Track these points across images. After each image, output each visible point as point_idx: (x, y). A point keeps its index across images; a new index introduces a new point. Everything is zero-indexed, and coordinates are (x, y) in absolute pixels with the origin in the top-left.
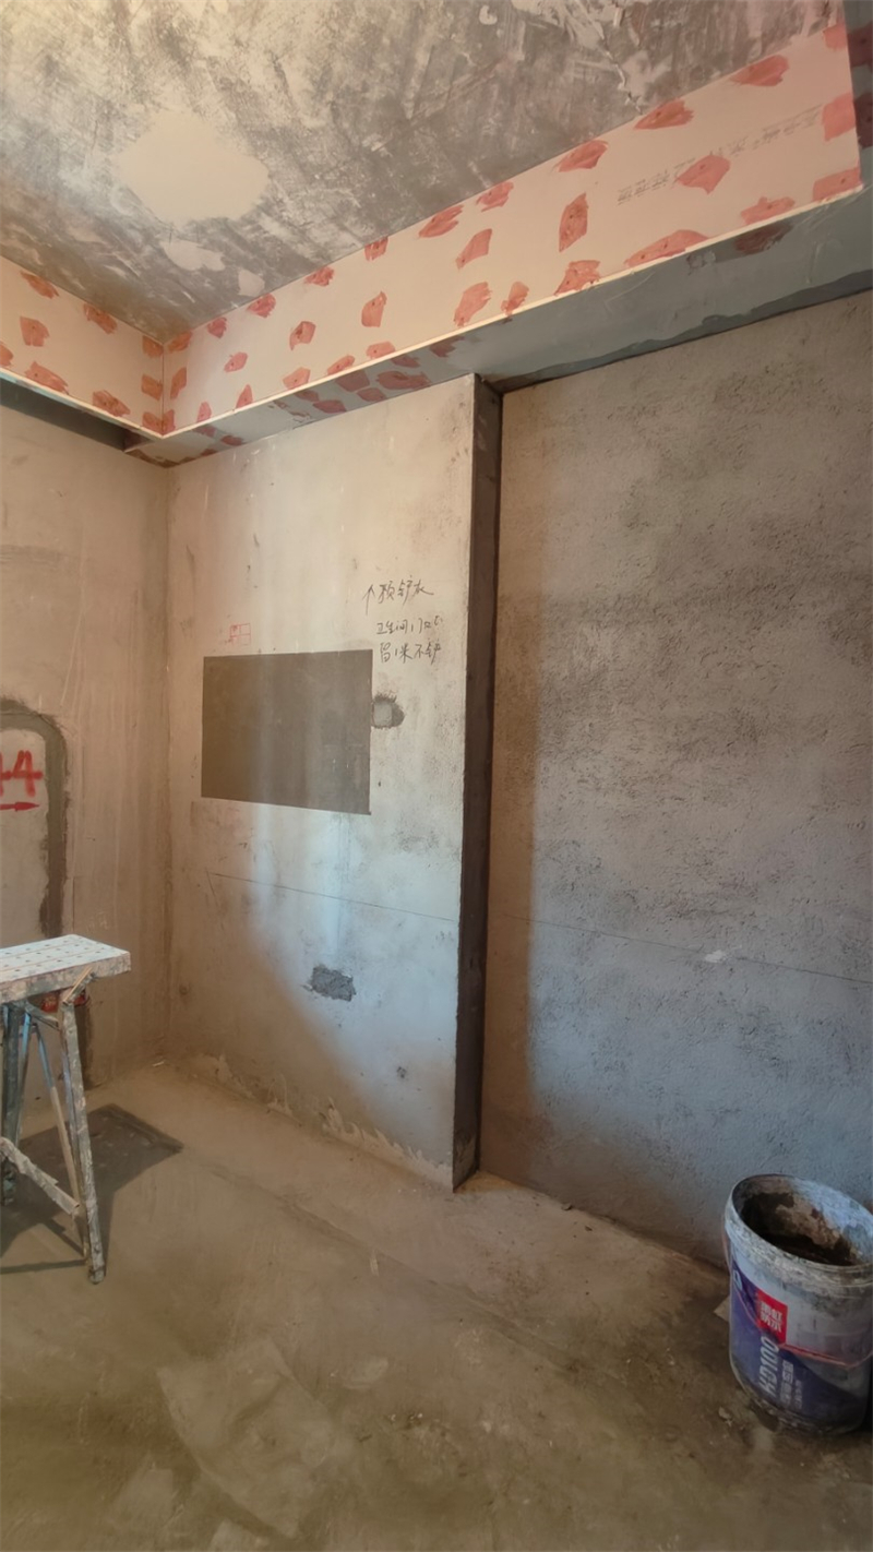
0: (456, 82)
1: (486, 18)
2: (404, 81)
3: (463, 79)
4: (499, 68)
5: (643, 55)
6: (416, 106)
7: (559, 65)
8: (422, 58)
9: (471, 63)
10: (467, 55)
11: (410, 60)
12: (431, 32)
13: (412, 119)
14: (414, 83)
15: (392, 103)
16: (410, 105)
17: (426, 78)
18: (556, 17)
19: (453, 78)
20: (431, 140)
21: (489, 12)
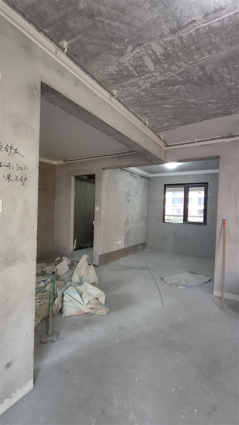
0: (109, 33)
1: (126, 40)
2: (107, 18)
3: (110, 34)
4: (113, 43)
5: (118, 69)
6: (99, 21)
7: (115, 55)
8: (116, 24)
9: (114, 36)
10: (117, 35)
11: (115, 20)
12: (123, 27)
13: (95, 19)
14: (107, 21)
15: (100, 13)
16: (100, 19)
17: (109, 25)
18: (126, 54)
19: (110, 32)
20: (88, 24)
21: (128, 41)
